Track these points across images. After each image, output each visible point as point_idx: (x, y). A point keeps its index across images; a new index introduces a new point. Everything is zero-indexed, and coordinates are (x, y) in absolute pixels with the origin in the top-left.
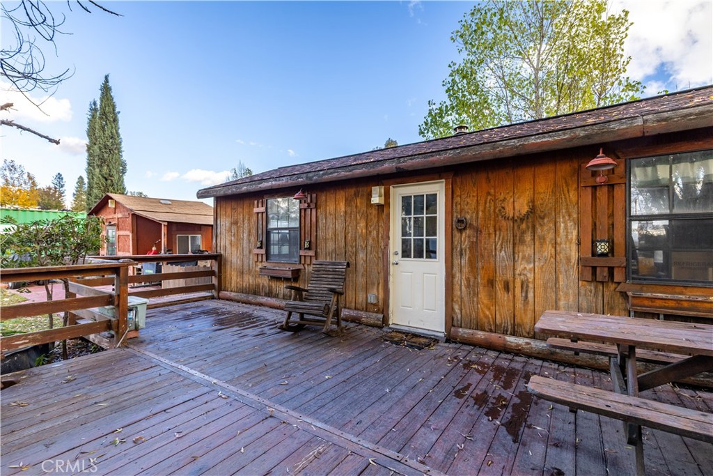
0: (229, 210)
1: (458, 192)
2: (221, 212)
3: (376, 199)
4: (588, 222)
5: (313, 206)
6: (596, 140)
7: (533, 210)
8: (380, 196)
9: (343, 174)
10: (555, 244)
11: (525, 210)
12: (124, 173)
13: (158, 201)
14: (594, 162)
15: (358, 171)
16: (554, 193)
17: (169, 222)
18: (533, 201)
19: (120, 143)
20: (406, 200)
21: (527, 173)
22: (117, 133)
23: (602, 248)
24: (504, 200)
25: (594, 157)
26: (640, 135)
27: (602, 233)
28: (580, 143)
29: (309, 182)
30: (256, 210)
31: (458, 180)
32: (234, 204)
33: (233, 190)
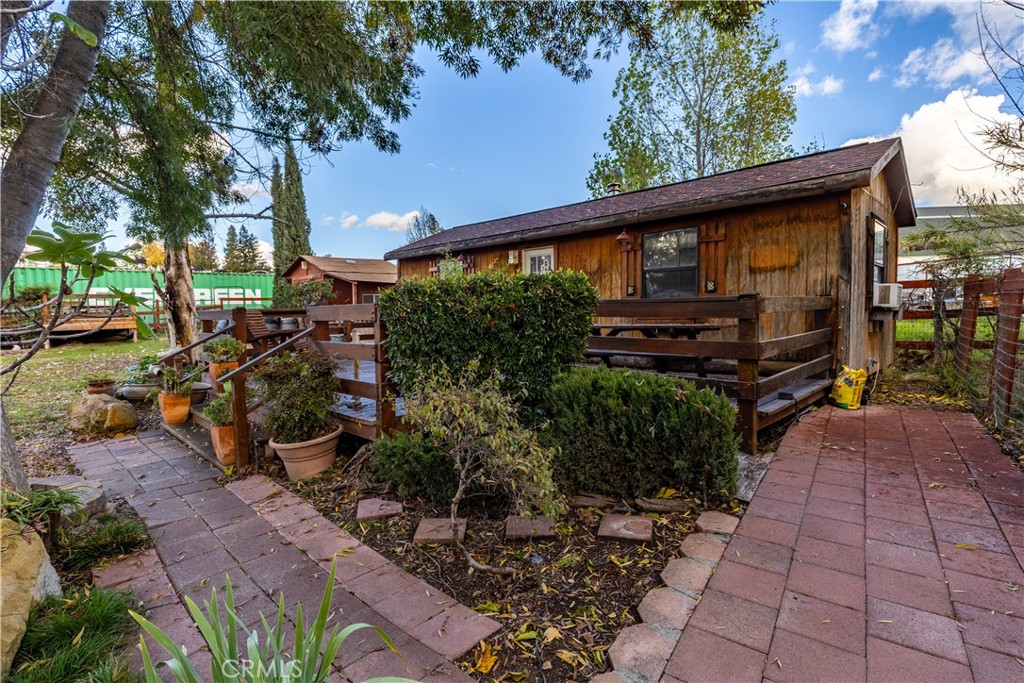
0: (410, 270)
1: (561, 255)
2: (404, 271)
3: (511, 261)
4: (625, 276)
5: (472, 265)
6: (619, 224)
7: (600, 267)
8: (514, 258)
9: (489, 242)
10: (611, 289)
11: (596, 267)
12: (309, 233)
13: (344, 261)
14: (619, 237)
15: (498, 240)
16: (610, 255)
17: (358, 282)
18: (600, 261)
19: (304, 202)
20: (533, 259)
21: (597, 241)
22: (301, 191)
23: (630, 290)
24: (586, 260)
25: (620, 233)
26: (636, 221)
27: (632, 283)
28: (613, 225)
29: (467, 247)
30: (431, 270)
31: (561, 246)
32: (414, 265)
33: (413, 254)
